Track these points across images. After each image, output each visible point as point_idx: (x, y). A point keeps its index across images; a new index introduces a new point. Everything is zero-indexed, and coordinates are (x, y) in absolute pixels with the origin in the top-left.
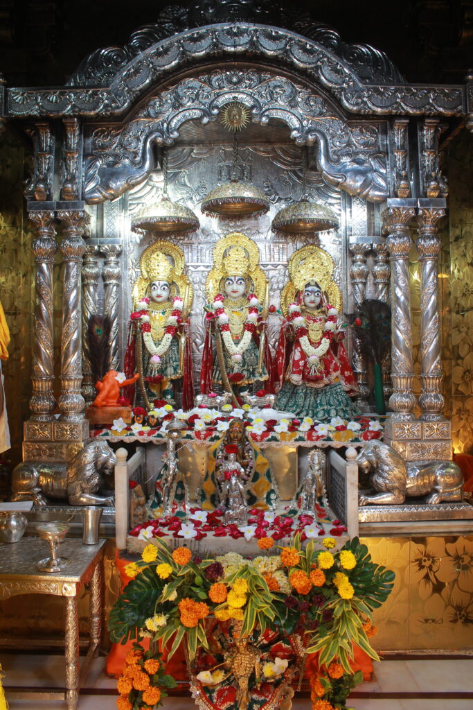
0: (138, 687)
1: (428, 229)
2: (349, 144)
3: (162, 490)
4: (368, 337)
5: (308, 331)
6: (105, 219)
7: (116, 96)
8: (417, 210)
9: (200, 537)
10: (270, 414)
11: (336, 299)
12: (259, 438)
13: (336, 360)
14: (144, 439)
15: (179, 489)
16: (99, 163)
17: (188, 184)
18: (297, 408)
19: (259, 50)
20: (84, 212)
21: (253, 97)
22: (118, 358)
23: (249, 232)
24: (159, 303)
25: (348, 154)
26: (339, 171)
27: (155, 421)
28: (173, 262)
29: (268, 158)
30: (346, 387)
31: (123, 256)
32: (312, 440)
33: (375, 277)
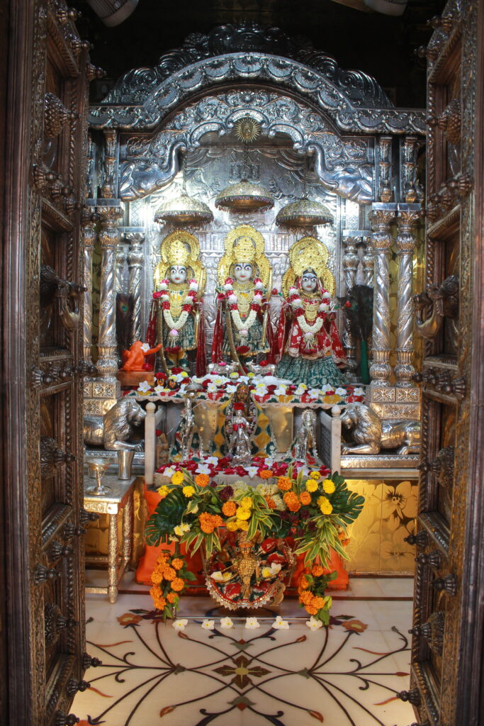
0: (168, 577)
1: (406, 228)
2: (342, 155)
3: (181, 439)
4: (357, 318)
5: (304, 311)
6: (130, 210)
7: (149, 112)
8: (396, 212)
9: (212, 475)
10: (271, 380)
11: (330, 285)
12: (261, 399)
13: (328, 337)
14: (165, 399)
15: (195, 439)
16: (132, 167)
17: (203, 181)
18: (294, 376)
19: (268, 76)
20: (120, 208)
21: (263, 114)
22: (140, 331)
23: (256, 224)
24: (177, 284)
25: (341, 164)
26: (333, 178)
27: (175, 384)
28: (189, 248)
29: (274, 159)
30: (336, 360)
31: (145, 243)
32: (305, 402)
33: (364, 266)
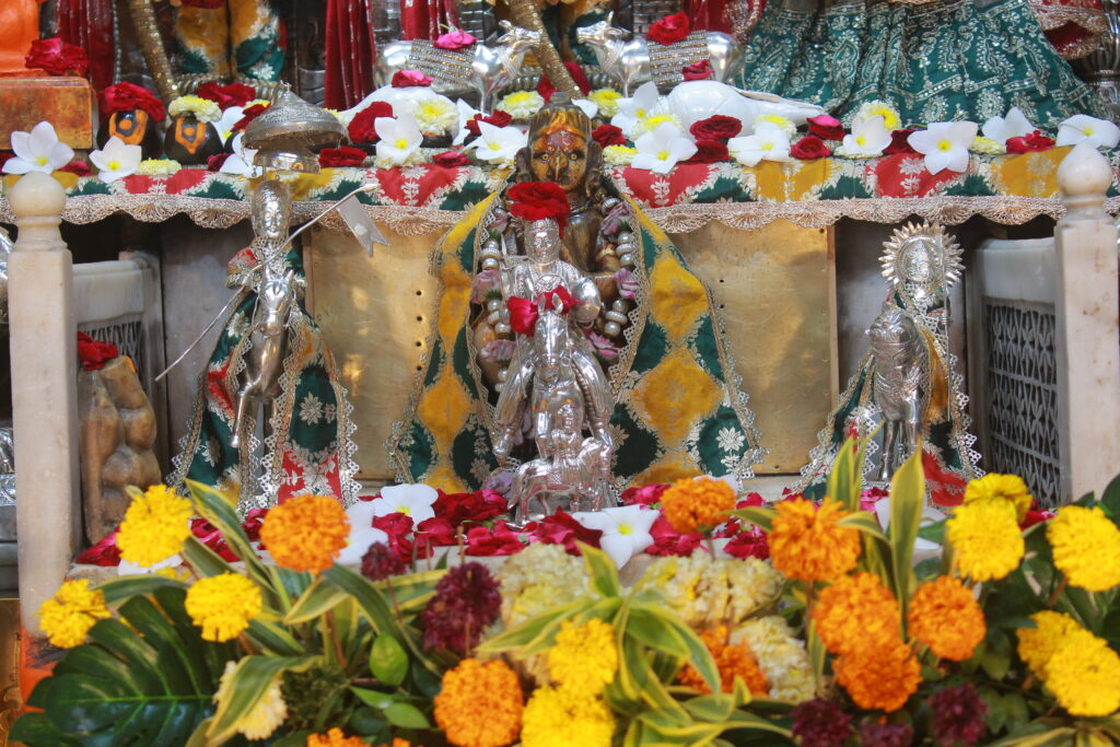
3: (233, 404)
10: (709, 98)
12: (660, 188)
14: (153, 206)
15: (310, 398)
27: (202, 134)
32: (900, 193)
